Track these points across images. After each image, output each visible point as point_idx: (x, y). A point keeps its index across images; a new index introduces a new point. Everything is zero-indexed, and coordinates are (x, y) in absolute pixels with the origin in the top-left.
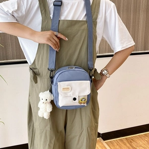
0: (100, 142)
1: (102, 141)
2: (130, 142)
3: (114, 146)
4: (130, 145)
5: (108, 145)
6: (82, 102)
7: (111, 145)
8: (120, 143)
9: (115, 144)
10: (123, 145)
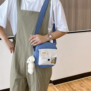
0: (52, 86)
1: (53, 85)
2: (69, 85)
3: (60, 88)
4: (70, 87)
5: (57, 87)
6: (53, 62)
7: (58, 87)
8: (64, 86)
9: (61, 87)
10: (65, 87)
